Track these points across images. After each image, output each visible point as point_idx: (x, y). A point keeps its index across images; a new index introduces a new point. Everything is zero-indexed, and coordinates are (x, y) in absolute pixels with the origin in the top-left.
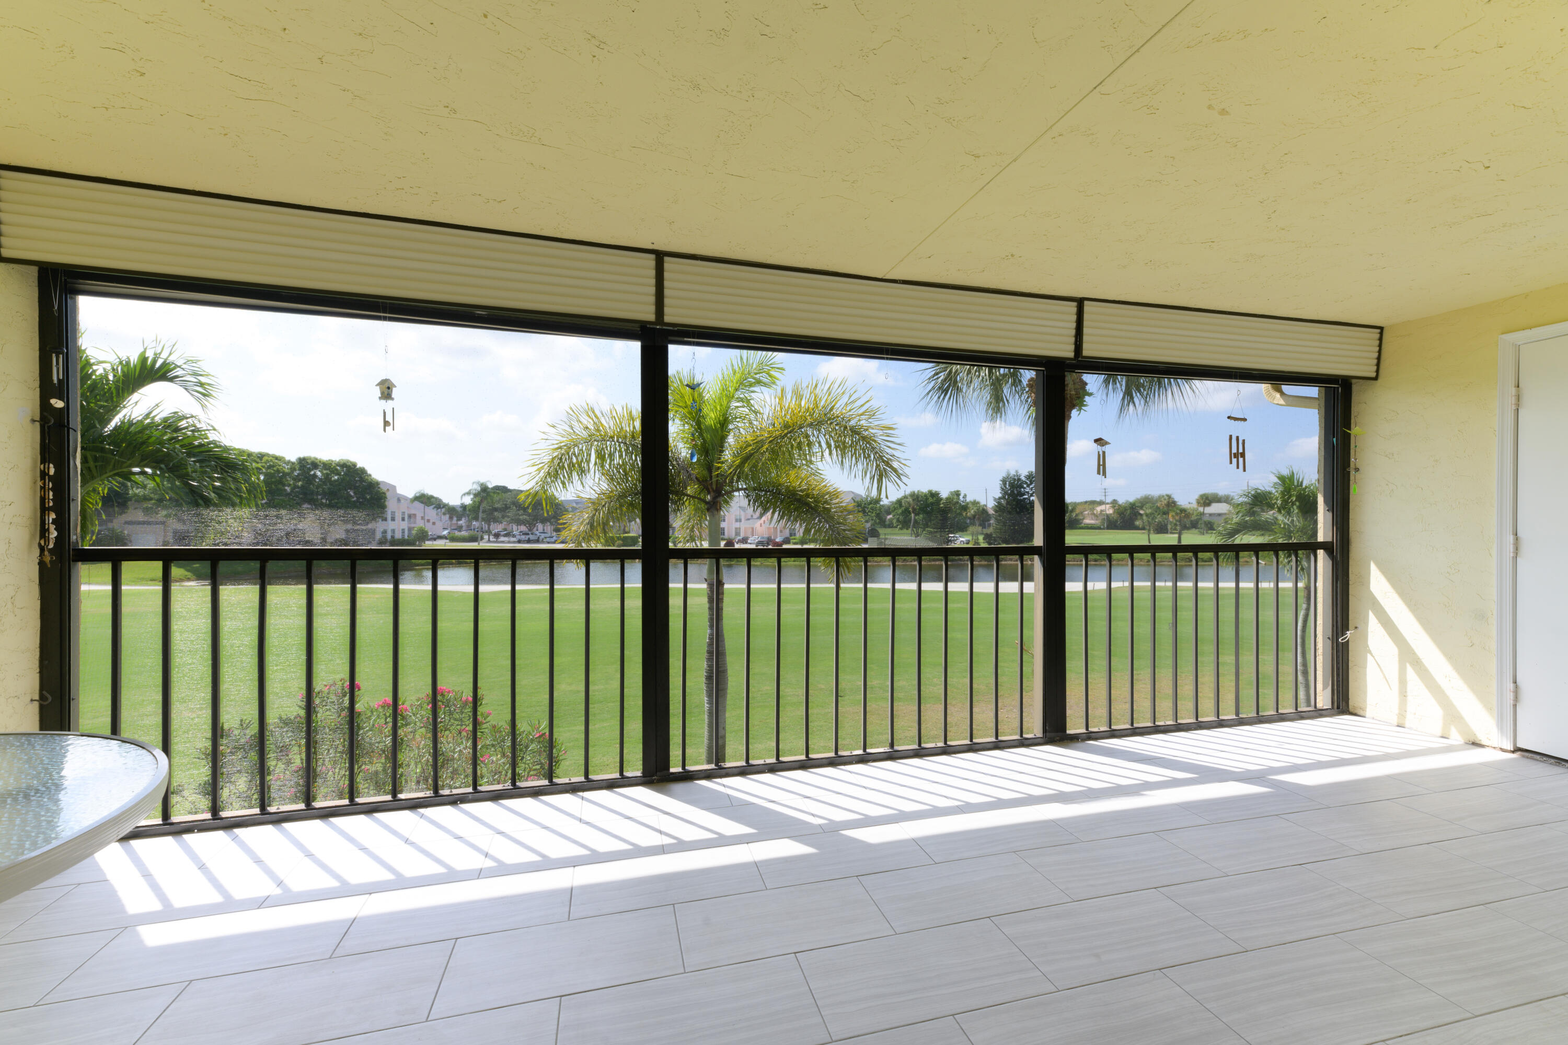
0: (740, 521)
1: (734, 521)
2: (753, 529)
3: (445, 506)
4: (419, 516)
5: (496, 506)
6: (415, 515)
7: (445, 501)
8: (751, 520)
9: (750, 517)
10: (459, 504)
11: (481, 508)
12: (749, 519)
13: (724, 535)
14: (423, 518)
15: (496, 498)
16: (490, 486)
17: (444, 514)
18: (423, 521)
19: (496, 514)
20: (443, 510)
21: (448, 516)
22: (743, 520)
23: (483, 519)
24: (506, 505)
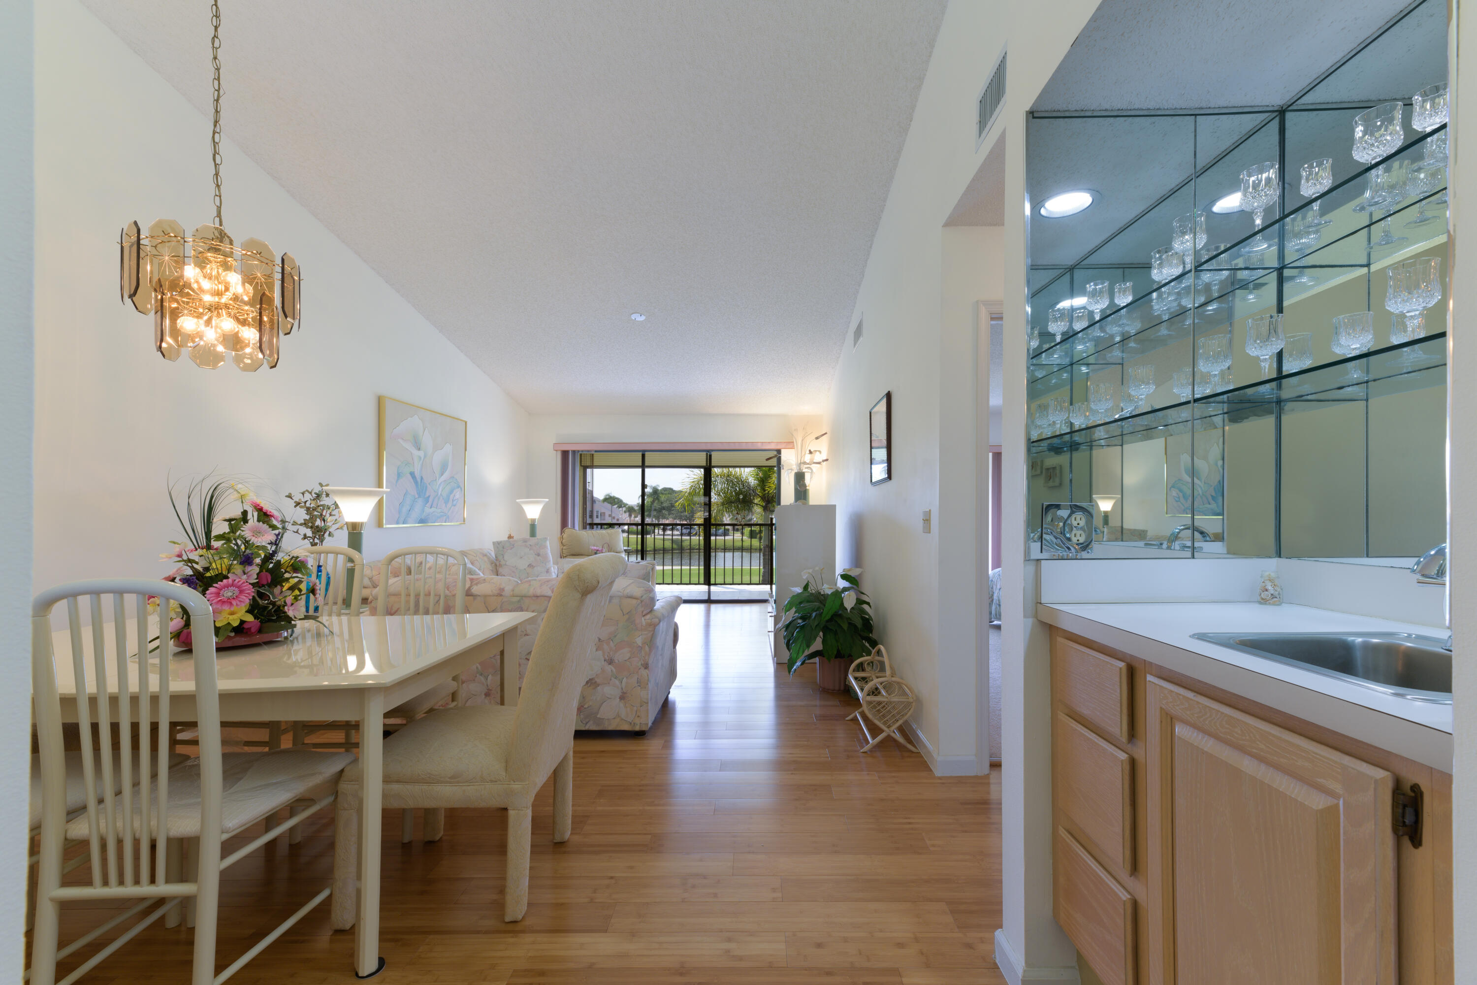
3: (625, 505)
4: (607, 513)
5: (665, 505)
6: (604, 513)
7: (625, 501)
10: (636, 504)
11: (653, 508)
14: (610, 516)
15: (663, 498)
16: (660, 488)
17: (625, 512)
18: (610, 518)
19: (664, 511)
20: (624, 509)
21: (627, 514)
23: (655, 516)
24: (671, 503)
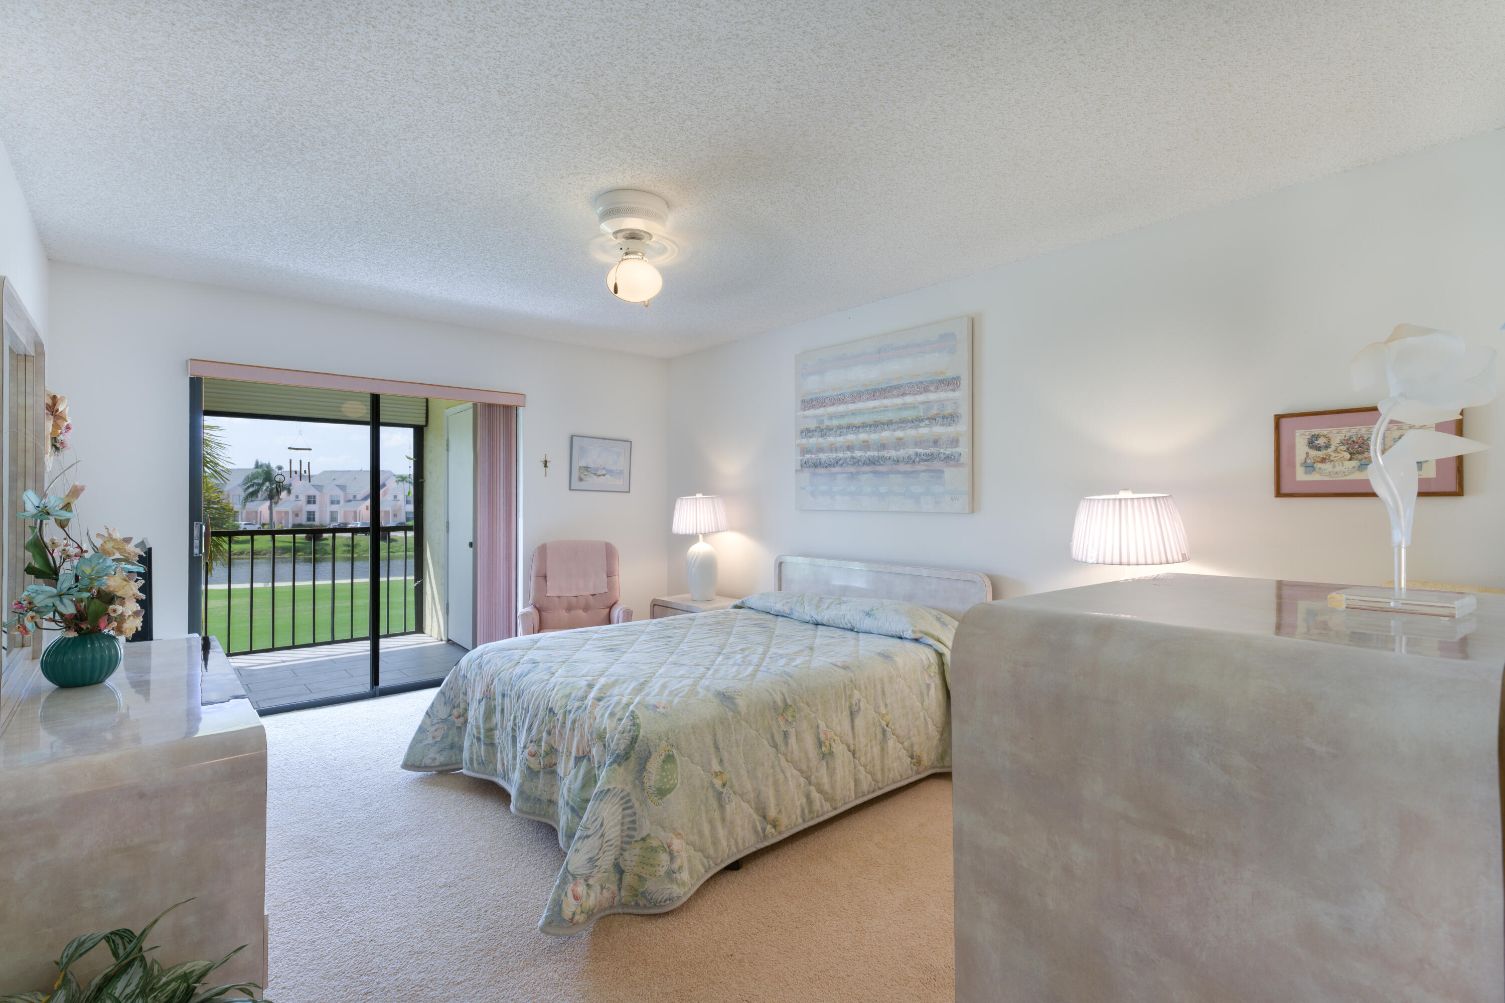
0: (338, 502)
1: (328, 502)
2: (355, 512)
8: (352, 503)
9: (351, 498)
12: (350, 501)
13: (314, 520)
22: (342, 502)
